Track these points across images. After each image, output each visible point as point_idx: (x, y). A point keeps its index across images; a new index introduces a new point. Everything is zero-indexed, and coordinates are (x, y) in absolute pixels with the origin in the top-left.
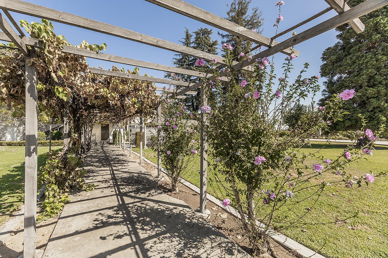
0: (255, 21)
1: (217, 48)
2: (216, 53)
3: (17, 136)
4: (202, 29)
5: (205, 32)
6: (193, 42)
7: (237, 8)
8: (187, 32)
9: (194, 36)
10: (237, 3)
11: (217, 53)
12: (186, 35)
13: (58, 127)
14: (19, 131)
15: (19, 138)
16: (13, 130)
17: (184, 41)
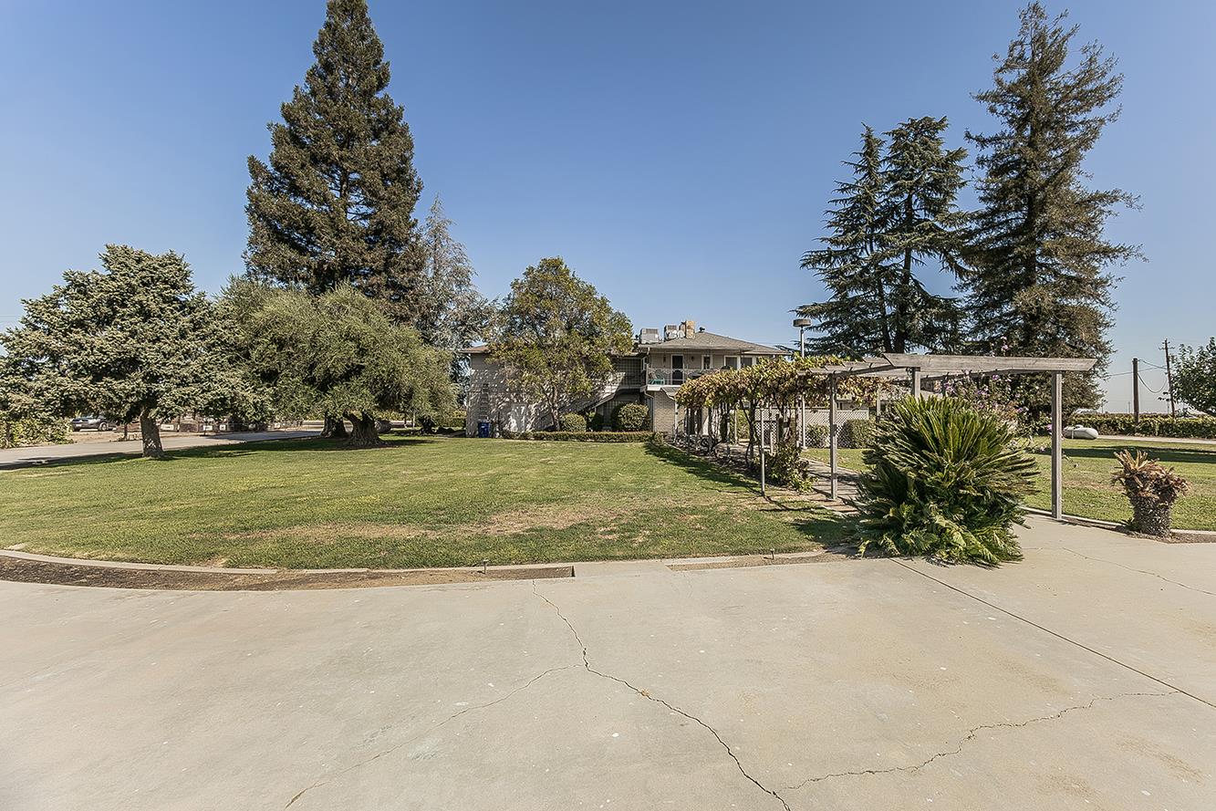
0: (1090, 86)
1: (962, 169)
2: (962, 181)
3: (527, 423)
4: (912, 120)
5: (922, 126)
6: (884, 161)
7: (1028, 55)
8: (869, 137)
9: (890, 141)
10: (1028, 40)
11: (963, 184)
12: (864, 144)
13: (595, 404)
14: (530, 413)
15: (529, 426)
16: (519, 411)
17: (858, 159)
